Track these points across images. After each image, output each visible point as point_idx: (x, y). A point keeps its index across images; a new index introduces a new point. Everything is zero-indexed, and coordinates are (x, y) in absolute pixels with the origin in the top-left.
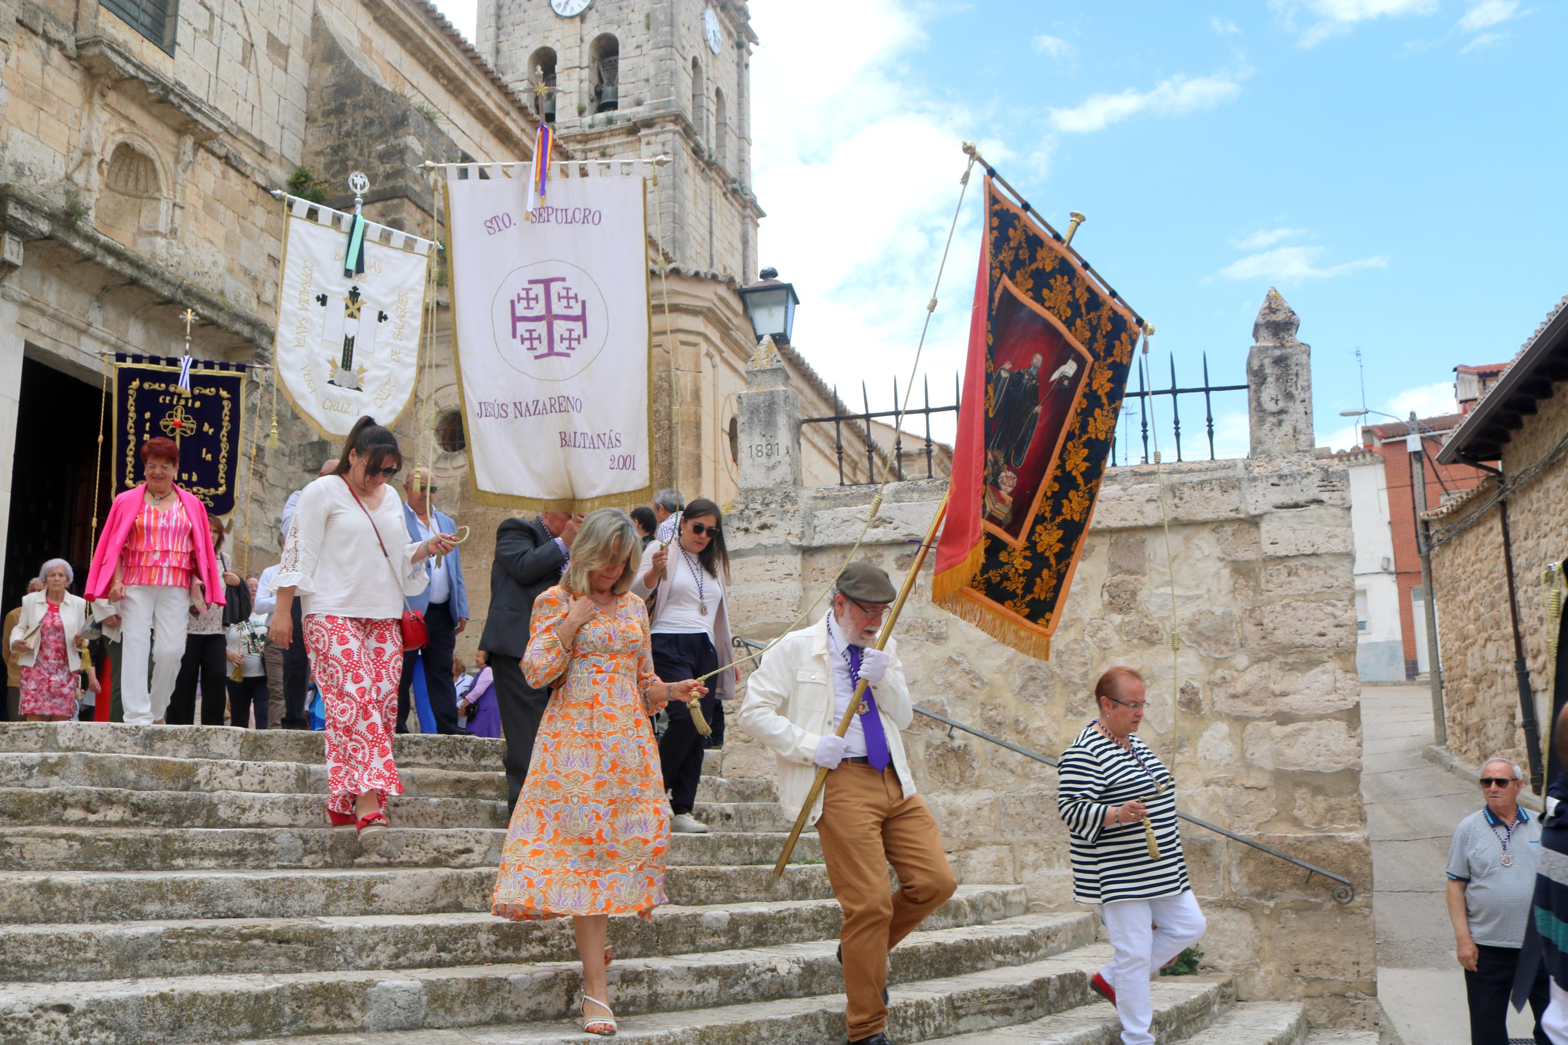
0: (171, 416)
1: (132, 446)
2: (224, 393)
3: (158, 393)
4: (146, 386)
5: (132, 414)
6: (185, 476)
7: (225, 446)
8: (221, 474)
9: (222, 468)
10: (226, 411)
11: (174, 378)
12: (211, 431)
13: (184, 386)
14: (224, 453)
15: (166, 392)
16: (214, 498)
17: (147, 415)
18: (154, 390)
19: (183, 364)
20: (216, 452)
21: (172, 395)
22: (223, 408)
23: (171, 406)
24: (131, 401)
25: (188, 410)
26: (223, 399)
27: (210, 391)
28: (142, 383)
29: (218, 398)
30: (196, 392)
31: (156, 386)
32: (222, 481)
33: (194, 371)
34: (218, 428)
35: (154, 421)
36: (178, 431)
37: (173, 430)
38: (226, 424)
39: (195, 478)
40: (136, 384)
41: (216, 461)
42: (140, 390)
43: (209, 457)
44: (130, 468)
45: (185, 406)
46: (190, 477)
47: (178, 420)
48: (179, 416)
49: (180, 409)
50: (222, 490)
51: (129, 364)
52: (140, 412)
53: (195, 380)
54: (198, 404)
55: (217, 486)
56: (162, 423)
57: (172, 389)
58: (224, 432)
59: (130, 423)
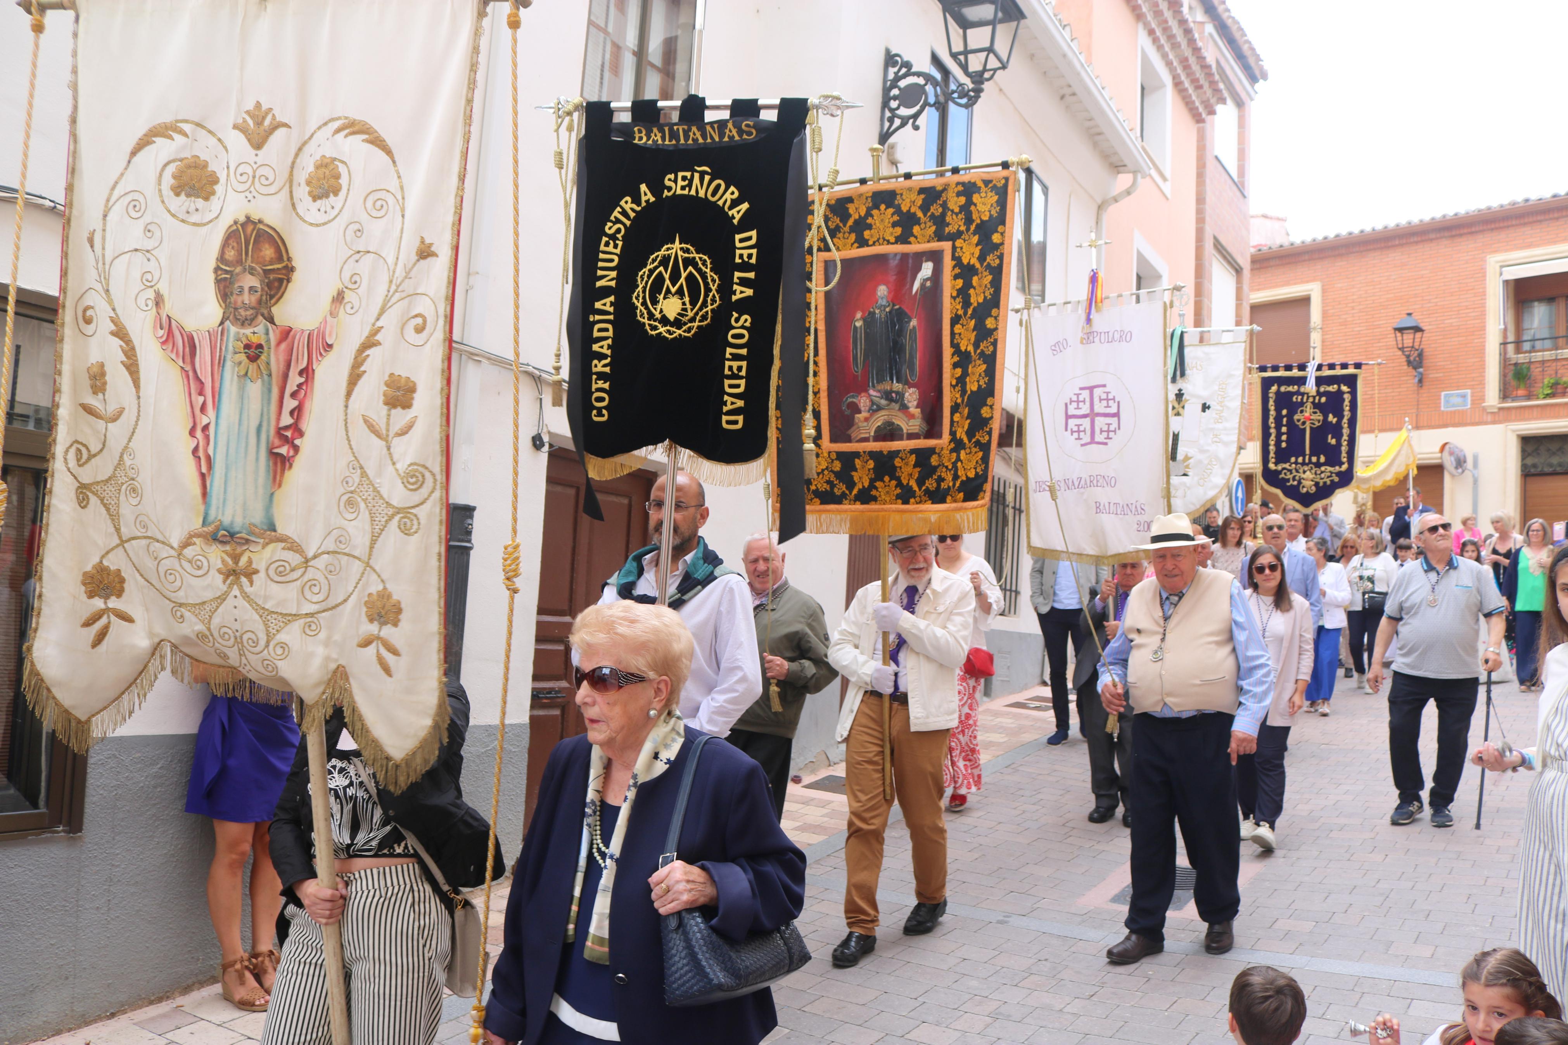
0: (1302, 412)
1: (1273, 437)
2: (1344, 388)
3: (1292, 394)
4: (1283, 389)
5: (1273, 413)
6: (1314, 459)
7: (1346, 431)
8: (1344, 454)
9: (1344, 448)
10: (1347, 403)
11: (1302, 381)
12: (1335, 420)
13: (1311, 387)
14: (1345, 437)
15: (1298, 393)
16: (1338, 474)
17: (1284, 412)
18: (1289, 392)
19: (1309, 369)
20: (1338, 436)
21: (1303, 394)
22: (1343, 400)
23: (1302, 404)
24: (1271, 402)
25: (1316, 405)
26: (1344, 393)
27: (1333, 388)
28: (1279, 386)
29: (1340, 393)
30: (1322, 389)
31: (1290, 389)
32: (1345, 460)
33: (1319, 373)
34: (1340, 417)
35: (1290, 416)
36: (1308, 423)
37: (1304, 423)
38: (1347, 414)
39: (1322, 459)
40: (1274, 388)
41: (1339, 444)
42: (1278, 393)
43: (1333, 442)
44: (1272, 455)
45: (1313, 403)
46: (1318, 459)
47: (1307, 414)
48: (1308, 410)
49: (1309, 405)
50: (1345, 467)
51: (1269, 374)
52: (1278, 410)
53: (1320, 381)
54: (1323, 400)
55: (1341, 464)
56: (1296, 417)
57: (1302, 390)
58: (1345, 420)
59: (1271, 420)
